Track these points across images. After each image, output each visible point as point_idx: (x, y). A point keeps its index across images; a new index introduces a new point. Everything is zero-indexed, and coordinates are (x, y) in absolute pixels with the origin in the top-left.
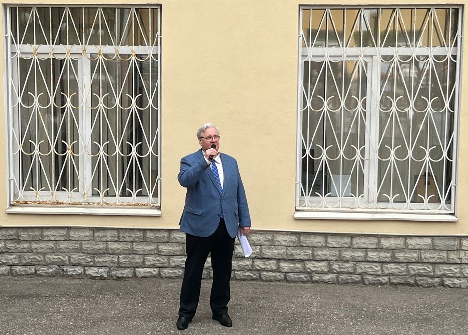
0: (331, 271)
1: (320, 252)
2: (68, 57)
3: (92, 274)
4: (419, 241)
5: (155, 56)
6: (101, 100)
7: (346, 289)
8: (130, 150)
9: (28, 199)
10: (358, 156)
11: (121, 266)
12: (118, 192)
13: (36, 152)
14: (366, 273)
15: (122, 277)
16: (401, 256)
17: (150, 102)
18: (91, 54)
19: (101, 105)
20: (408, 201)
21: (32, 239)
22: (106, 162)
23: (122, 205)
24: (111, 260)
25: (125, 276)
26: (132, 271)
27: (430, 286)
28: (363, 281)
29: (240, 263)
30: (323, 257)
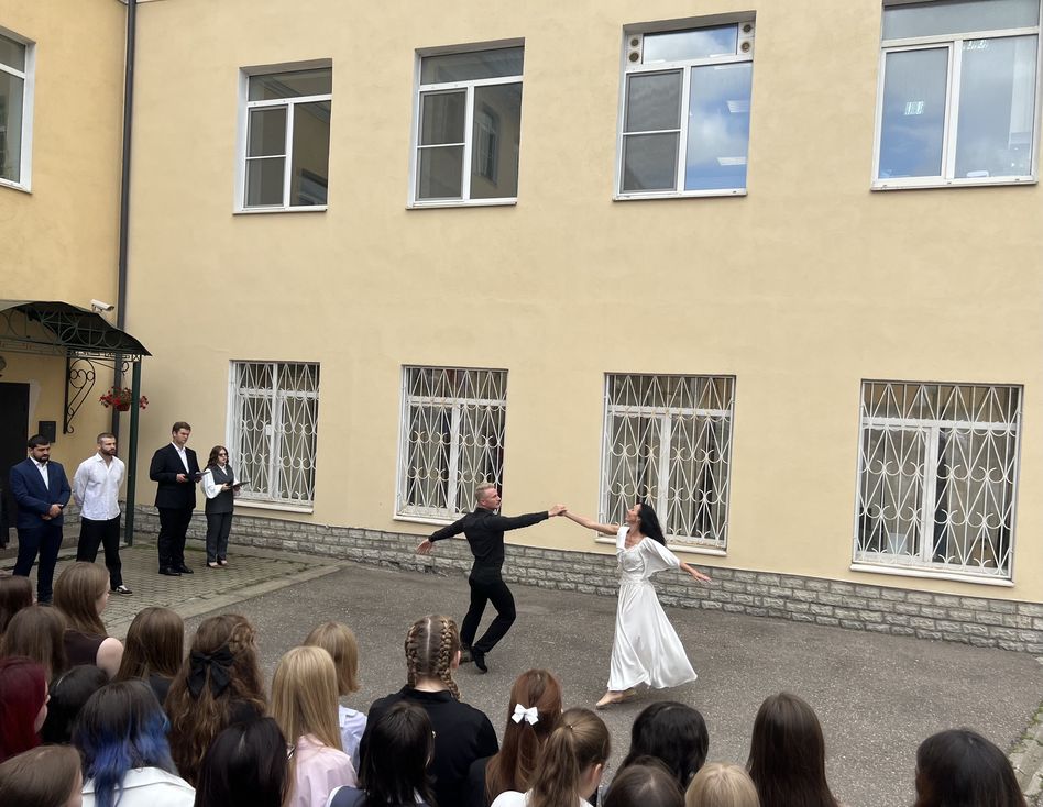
0: (884, 622)
1: (874, 604)
2: (653, 417)
4: (974, 602)
5: (728, 418)
6: (679, 453)
7: (899, 640)
8: (701, 497)
10: (915, 518)
11: (689, 597)
12: (690, 532)
13: (622, 492)
14: (919, 627)
15: (689, 607)
16: (955, 614)
17: (721, 456)
18: (672, 415)
19: (678, 457)
20: (964, 563)
22: (680, 506)
23: (692, 544)
25: (692, 606)
26: (699, 602)
27: (984, 646)
28: (916, 634)
29: (797, 606)
30: (878, 608)
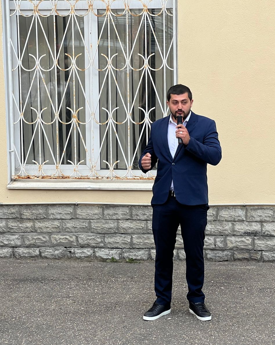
2: (73, 14)
3: (102, 256)
6: (110, 61)
8: (142, 117)
9: (31, 173)
11: (134, 247)
12: (130, 164)
13: (39, 120)
15: (135, 259)
17: (165, 61)
18: (98, 10)
19: (110, 66)
21: (35, 217)
22: (115, 131)
23: (135, 180)
24: (123, 240)
25: (139, 258)
26: (147, 252)
29: (268, 243)
